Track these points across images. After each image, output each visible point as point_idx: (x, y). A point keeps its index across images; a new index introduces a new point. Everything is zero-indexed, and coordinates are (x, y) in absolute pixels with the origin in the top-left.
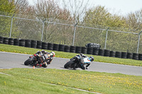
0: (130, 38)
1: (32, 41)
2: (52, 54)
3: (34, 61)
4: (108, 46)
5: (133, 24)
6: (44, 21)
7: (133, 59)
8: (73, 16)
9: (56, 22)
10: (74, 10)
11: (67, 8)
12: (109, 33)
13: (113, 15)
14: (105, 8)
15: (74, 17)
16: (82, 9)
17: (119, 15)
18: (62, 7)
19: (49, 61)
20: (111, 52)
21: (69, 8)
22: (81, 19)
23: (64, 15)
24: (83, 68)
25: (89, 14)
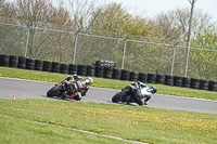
0: (161, 53)
1: (12, 57)
2: (88, 81)
3: (62, 91)
4: (126, 65)
5: (165, 31)
6: (28, 26)
7: (166, 84)
8: (73, 18)
9: (47, 28)
10: (75, 10)
11: (64, 7)
12: (129, 44)
13: (134, 16)
14: (122, 7)
15: (76, 19)
16: (87, 8)
17: (144, 17)
18: (56, 5)
19: (84, 91)
20: (132, 74)
21: (67, 7)
22: (86, 24)
23: (59, 18)
24: (140, 104)
25: (97, 15)
